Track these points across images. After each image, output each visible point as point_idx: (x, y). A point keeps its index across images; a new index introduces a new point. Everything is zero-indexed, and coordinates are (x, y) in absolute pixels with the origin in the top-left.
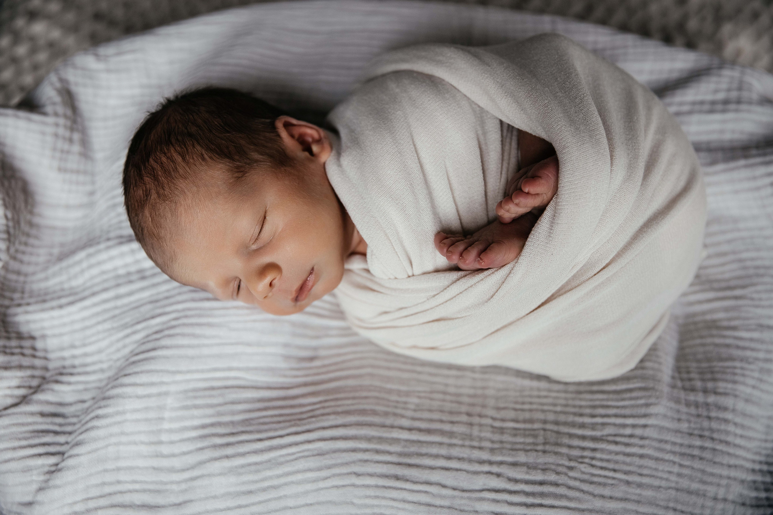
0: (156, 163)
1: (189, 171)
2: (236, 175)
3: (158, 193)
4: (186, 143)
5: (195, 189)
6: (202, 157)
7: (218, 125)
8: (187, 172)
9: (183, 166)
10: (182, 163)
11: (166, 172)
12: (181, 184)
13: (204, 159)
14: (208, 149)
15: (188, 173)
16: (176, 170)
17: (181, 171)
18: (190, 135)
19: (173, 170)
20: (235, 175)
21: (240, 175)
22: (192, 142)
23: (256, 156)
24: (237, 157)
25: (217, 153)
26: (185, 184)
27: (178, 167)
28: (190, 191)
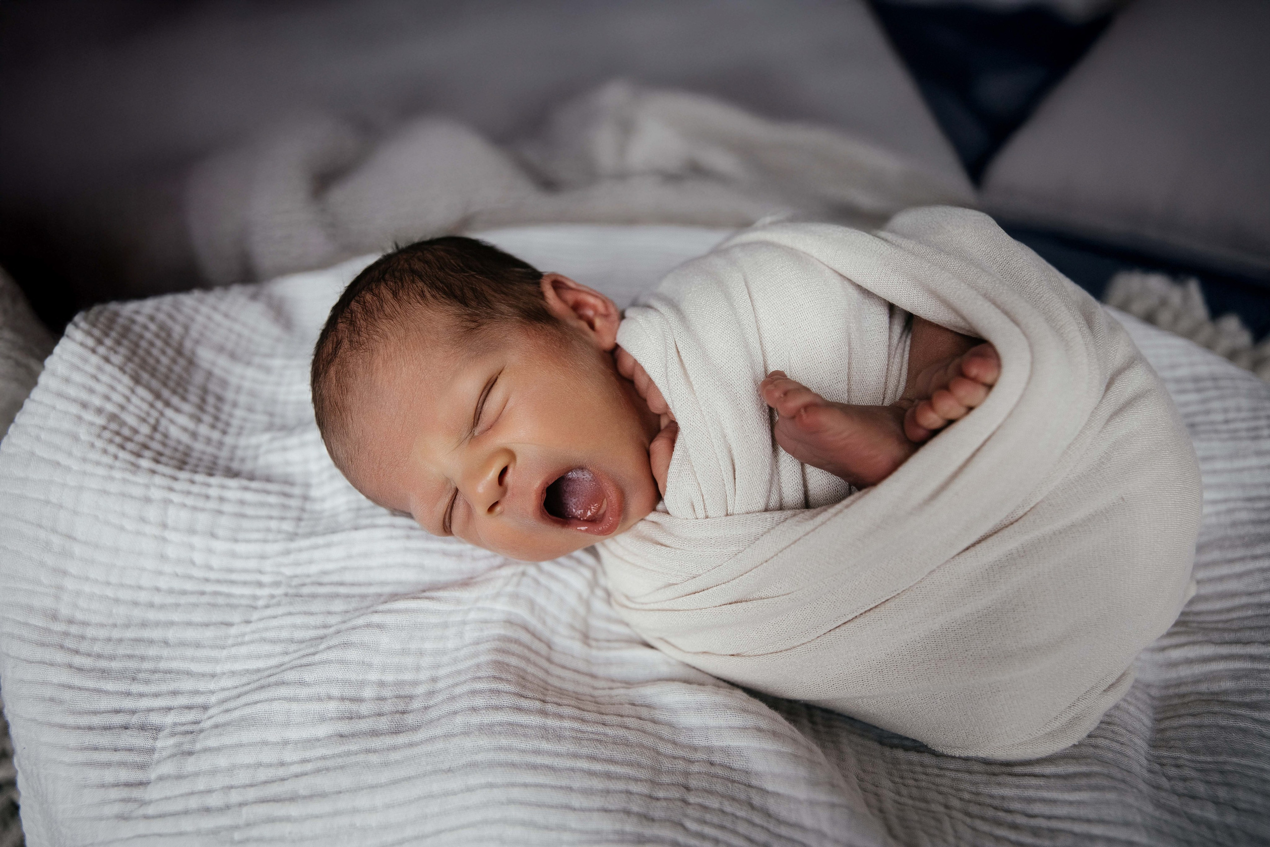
0: (357, 303)
1: (399, 310)
2: (468, 324)
3: (351, 341)
4: (404, 278)
5: (402, 333)
6: (421, 294)
7: (456, 265)
8: (396, 311)
9: (392, 304)
10: (391, 301)
11: (368, 312)
12: (384, 326)
13: (423, 296)
14: (432, 285)
15: (396, 313)
16: (381, 309)
17: (388, 310)
18: (413, 272)
19: (378, 310)
20: (464, 324)
21: (473, 325)
22: (413, 277)
23: (504, 308)
24: (474, 304)
25: (445, 293)
26: (389, 326)
27: (385, 306)
28: (395, 335)
